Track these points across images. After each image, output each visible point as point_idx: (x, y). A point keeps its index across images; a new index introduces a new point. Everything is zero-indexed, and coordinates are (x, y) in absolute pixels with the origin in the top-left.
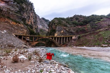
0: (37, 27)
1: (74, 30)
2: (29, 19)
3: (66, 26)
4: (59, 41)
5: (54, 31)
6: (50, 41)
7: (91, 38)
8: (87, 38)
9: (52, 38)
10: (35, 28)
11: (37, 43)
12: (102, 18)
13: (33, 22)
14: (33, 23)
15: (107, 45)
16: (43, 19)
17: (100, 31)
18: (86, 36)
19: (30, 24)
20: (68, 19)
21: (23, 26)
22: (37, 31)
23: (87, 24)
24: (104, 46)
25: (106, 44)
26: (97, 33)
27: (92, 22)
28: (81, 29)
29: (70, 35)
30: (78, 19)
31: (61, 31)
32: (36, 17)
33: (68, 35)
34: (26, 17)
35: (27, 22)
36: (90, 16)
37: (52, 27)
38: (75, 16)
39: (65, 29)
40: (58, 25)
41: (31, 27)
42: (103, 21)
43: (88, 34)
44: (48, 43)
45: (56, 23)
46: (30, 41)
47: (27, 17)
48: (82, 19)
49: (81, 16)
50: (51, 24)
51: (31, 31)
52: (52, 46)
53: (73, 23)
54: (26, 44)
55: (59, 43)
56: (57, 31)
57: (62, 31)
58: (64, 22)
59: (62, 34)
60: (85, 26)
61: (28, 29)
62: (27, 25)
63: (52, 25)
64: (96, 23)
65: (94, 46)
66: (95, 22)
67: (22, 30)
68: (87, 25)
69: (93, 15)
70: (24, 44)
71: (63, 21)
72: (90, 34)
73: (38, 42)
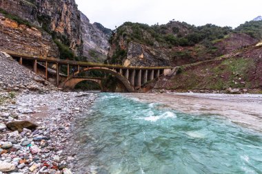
0: (82, 42)
1: (168, 54)
2: (59, 19)
3: (152, 45)
4: (133, 78)
5: (122, 54)
6: (111, 77)
7: (204, 73)
8: (195, 72)
9: (118, 70)
10: (77, 46)
11: (78, 80)
12: (226, 33)
13: (69, 29)
14: (69, 32)
15: (238, 90)
16: (98, 25)
17: (224, 59)
18: (193, 68)
19: (62, 32)
20: (156, 28)
21: (39, 35)
22: (81, 52)
23: (196, 43)
24: (232, 91)
25: (237, 88)
26: (218, 63)
27: (206, 40)
28: (182, 54)
29: (159, 65)
30: (178, 32)
31: (138, 54)
32: (79, 17)
33: (154, 66)
34: (50, 14)
35: (54, 26)
36: (202, 27)
37: (117, 44)
38: (171, 22)
39: (148, 51)
40: (132, 39)
41: (65, 40)
42: (228, 39)
43: (199, 65)
44: (108, 81)
45: (129, 36)
46: (60, 76)
47: (53, 13)
48: (186, 32)
49: (184, 25)
50: (115, 38)
51: (66, 51)
52: (117, 88)
53: (167, 39)
54: (43, 82)
55: (133, 83)
56: (129, 54)
57: (142, 56)
58: (147, 35)
59: (142, 63)
60: (191, 48)
61: (54, 44)
62: (54, 34)
63: (118, 38)
64: (213, 42)
65: (211, 91)
66: (212, 39)
67: (35, 44)
68: (196, 45)
69: (208, 26)
70: (37, 81)
71: (145, 33)
72: (203, 64)
73: (81, 80)
